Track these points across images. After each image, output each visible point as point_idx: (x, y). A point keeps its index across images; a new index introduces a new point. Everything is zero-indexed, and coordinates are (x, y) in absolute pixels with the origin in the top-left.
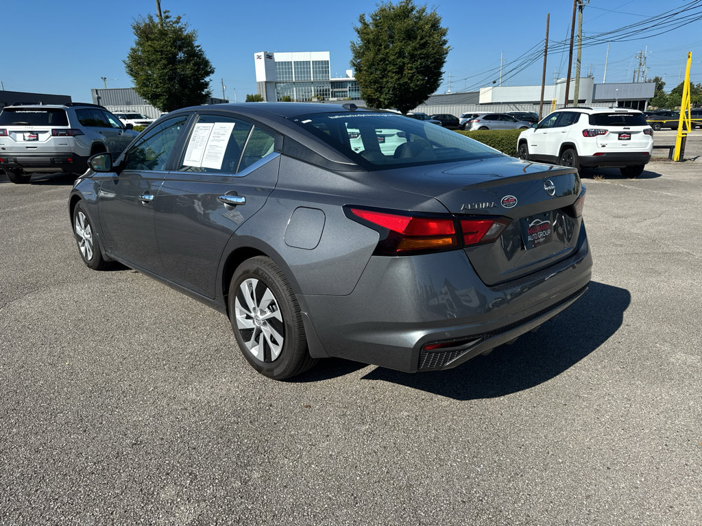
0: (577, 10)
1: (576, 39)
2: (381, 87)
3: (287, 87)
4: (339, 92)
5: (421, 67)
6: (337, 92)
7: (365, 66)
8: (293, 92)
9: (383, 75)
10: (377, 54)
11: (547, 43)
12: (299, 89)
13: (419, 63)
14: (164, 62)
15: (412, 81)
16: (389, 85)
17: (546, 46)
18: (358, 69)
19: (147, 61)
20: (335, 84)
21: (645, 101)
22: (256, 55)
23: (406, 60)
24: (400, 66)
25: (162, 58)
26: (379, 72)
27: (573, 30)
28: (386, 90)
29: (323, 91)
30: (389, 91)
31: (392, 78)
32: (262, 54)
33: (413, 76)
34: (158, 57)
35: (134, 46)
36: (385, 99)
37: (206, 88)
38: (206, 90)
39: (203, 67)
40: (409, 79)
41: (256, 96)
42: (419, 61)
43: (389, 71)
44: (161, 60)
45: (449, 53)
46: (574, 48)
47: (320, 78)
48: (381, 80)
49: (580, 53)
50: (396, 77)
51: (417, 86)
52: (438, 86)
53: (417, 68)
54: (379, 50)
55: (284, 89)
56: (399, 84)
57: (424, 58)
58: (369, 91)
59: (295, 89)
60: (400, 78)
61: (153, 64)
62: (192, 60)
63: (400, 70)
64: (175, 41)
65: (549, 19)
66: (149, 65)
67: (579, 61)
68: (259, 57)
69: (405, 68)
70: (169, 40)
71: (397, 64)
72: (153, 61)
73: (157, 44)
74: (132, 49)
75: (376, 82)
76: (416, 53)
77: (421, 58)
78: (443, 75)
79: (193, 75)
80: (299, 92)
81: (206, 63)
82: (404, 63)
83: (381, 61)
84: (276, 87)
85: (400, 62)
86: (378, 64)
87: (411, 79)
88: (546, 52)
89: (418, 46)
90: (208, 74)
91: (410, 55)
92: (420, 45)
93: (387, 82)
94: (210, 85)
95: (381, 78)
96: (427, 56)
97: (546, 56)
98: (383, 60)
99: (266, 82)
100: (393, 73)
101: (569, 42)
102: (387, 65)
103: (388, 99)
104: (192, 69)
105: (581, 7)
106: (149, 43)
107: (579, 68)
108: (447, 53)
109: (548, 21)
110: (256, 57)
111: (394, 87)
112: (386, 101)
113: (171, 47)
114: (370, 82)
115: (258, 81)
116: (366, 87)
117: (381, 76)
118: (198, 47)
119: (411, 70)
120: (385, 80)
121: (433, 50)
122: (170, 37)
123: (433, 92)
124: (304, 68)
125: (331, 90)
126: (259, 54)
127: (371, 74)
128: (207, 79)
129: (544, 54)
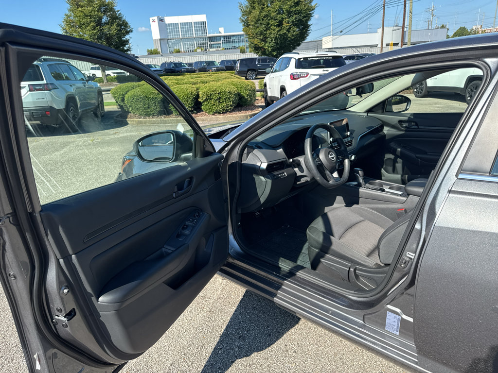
2: (266, 38)
3: (176, 42)
4: (215, 44)
5: (296, 21)
6: (213, 44)
7: (252, 21)
8: (181, 46)
9: (266, 28)
10: (261, 12)
12: (185, 44)
13: (294, 18)
14: (93, 24)
15: (289, 32)
16: (272, 36)
17: (384, 2)
18: (247, 24)
19: (79, 24)
20: (211, 39)
22: (151, 19)
23: (284, 16)
24: (280, 21)
25: (91, 21)
26: (263, 26)
28: (269, 40)
29: (203, 44)
30: (272, 40)
31: (274, 30)
32: (156, 18)
33: (290, 28)
34: (88, 20)
35: (68, 13)
36: (269, 47)
37: (127, 44)
38: (127, 46)
39: (124, 28)
40: (287, 31)
41: (154, 50)
42: (295, 16)
43: (271, 25)
44: (90, 23)
45: (316, 9)
47: (200, 34)
48: (265, 32)
49: (411, 6)
50: (277, 29)
51: (293, 35)
52: (308, 35)
53: (293, 22)
54: (263, 8)
55: (174, 44)
56: (280, 35)
57: (298, 13)
58: (256, 41)
59: (182, 43)
60: (281, 30)
61: (84, 26)
62: (115, 22)
63: (280, 24)
64: (100, 7)
66: (80, 27)
67: (411, 12)
68: (154, 21)
69: (284, 22)
70: (95, 6)
71: (277, 19)
72: (84, 24)
73: (87, 10)
74: (66, 15)
75: (261, 33)
76: (292, 9)
77: (296, 14)
78: (311, 27)
79: (117, 34)
80: (185, 46)
81: (125, 24)
82: (283, 19)
83: (265, 17)
84: (168, 43)
85: (280, 17)
86: (263, 20)
87: (288, 31)
88: (384, 6)
89: (293, 4)
90: (127, 33)
91: (287, 12)
92: (295, 3)
93: (270, 33)
94: (130, 42)
95: (265, 31)
96: (300, 12)
97: (384, 9)
98: (266, 16)
99: (160, 39)
100: (275, 26)
102: (270, 20)
103: (272, 47)
104: (116, 29)
106: (80, 9)
107: (411, 18)
108: (314, 9)
110: (151, 21)
111: (276, 37)
112: (270, 49)
113: (98, 11)
114: (256, 34)
115: (154, 38)
116: (254, 38)
117: (265, 29)
118: (118, 11)
119: (288, 23)
120: (268, 32)
121: (305, 7)
122: (97, 4)
123: (304, 40)
124: (188, 27)
125: (209, 43)
126: (154, 18)
127: (258, 27)
128: (127, 37)
129: (383, 8)
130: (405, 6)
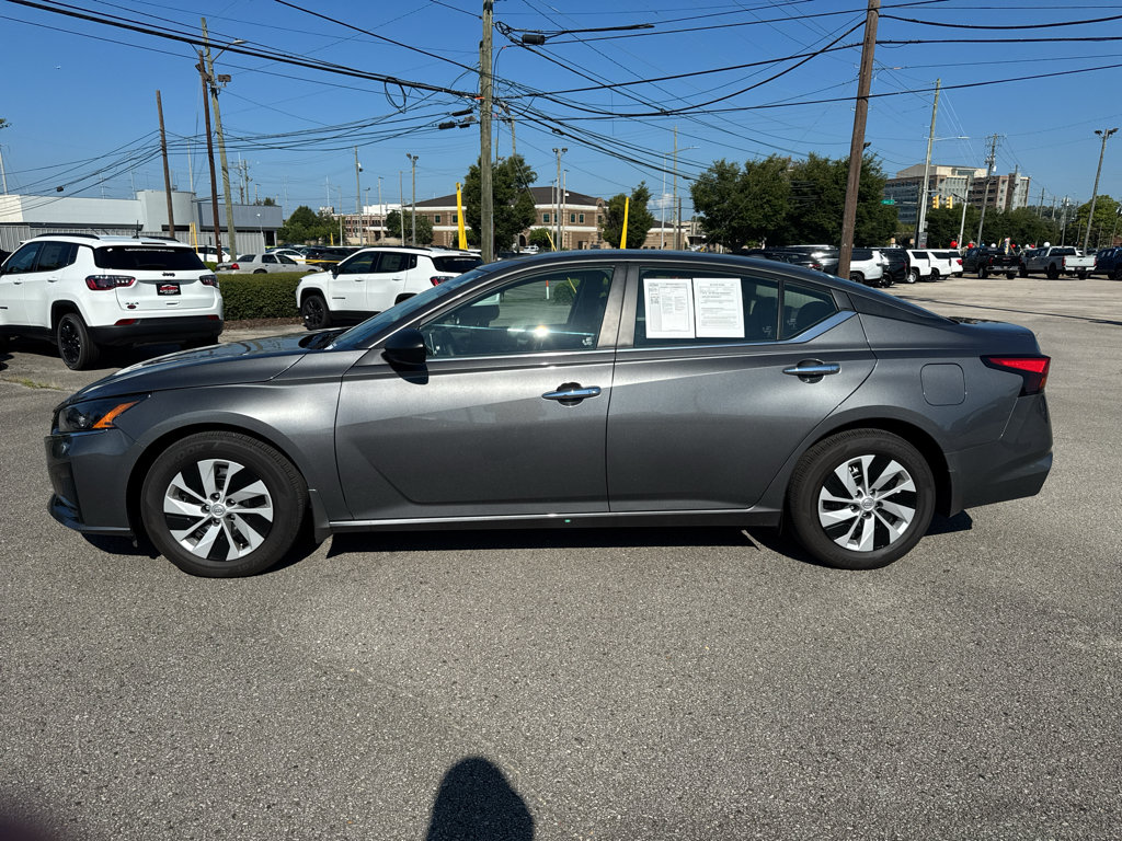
0: (210, 94)
1: (215, 138)
11: (163, 136)
17: (164, 141)
21: (273, 233)
27: (208, 123)
46: (214, 150)
49: (224, 158)
65: (159, 98)
67: (224, 169)
88: (164, 149)
97: (165, 155)
101: (205, 138)
105: (214, 91)
107: (227, 180)
109: (160, 103)
129: (161, 152)
130: (211, 157)
